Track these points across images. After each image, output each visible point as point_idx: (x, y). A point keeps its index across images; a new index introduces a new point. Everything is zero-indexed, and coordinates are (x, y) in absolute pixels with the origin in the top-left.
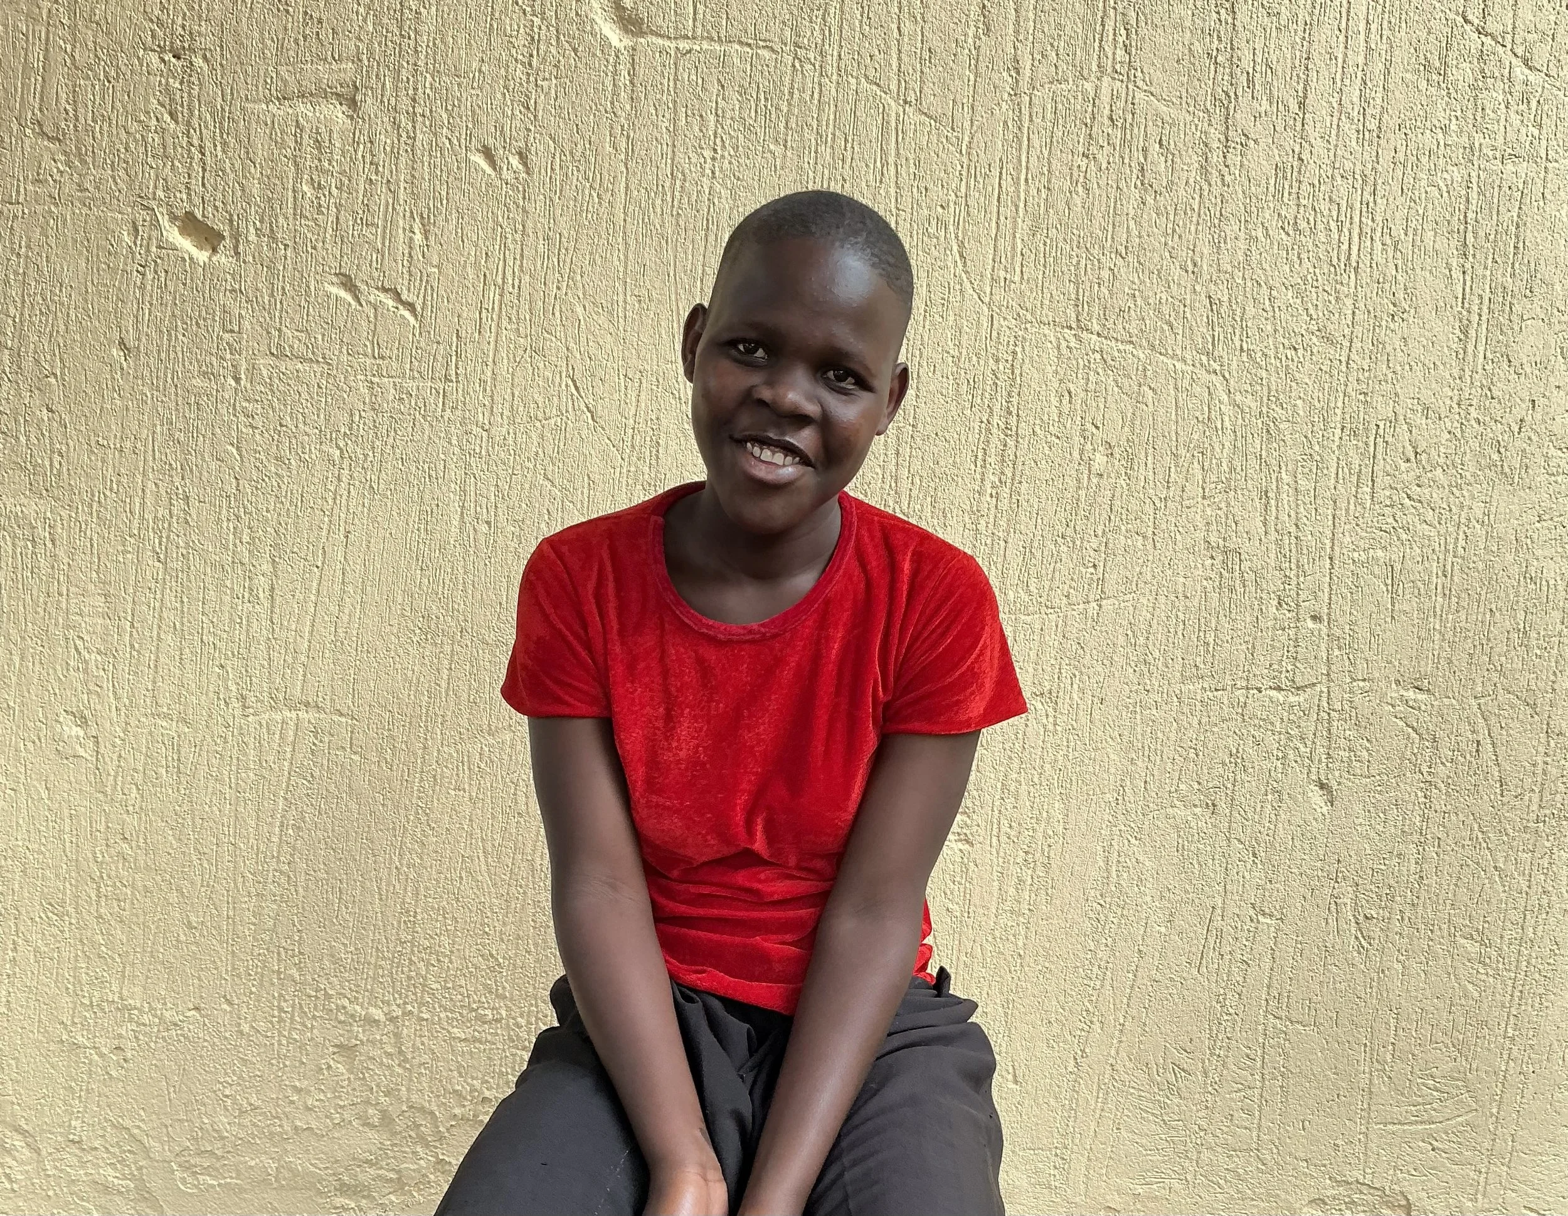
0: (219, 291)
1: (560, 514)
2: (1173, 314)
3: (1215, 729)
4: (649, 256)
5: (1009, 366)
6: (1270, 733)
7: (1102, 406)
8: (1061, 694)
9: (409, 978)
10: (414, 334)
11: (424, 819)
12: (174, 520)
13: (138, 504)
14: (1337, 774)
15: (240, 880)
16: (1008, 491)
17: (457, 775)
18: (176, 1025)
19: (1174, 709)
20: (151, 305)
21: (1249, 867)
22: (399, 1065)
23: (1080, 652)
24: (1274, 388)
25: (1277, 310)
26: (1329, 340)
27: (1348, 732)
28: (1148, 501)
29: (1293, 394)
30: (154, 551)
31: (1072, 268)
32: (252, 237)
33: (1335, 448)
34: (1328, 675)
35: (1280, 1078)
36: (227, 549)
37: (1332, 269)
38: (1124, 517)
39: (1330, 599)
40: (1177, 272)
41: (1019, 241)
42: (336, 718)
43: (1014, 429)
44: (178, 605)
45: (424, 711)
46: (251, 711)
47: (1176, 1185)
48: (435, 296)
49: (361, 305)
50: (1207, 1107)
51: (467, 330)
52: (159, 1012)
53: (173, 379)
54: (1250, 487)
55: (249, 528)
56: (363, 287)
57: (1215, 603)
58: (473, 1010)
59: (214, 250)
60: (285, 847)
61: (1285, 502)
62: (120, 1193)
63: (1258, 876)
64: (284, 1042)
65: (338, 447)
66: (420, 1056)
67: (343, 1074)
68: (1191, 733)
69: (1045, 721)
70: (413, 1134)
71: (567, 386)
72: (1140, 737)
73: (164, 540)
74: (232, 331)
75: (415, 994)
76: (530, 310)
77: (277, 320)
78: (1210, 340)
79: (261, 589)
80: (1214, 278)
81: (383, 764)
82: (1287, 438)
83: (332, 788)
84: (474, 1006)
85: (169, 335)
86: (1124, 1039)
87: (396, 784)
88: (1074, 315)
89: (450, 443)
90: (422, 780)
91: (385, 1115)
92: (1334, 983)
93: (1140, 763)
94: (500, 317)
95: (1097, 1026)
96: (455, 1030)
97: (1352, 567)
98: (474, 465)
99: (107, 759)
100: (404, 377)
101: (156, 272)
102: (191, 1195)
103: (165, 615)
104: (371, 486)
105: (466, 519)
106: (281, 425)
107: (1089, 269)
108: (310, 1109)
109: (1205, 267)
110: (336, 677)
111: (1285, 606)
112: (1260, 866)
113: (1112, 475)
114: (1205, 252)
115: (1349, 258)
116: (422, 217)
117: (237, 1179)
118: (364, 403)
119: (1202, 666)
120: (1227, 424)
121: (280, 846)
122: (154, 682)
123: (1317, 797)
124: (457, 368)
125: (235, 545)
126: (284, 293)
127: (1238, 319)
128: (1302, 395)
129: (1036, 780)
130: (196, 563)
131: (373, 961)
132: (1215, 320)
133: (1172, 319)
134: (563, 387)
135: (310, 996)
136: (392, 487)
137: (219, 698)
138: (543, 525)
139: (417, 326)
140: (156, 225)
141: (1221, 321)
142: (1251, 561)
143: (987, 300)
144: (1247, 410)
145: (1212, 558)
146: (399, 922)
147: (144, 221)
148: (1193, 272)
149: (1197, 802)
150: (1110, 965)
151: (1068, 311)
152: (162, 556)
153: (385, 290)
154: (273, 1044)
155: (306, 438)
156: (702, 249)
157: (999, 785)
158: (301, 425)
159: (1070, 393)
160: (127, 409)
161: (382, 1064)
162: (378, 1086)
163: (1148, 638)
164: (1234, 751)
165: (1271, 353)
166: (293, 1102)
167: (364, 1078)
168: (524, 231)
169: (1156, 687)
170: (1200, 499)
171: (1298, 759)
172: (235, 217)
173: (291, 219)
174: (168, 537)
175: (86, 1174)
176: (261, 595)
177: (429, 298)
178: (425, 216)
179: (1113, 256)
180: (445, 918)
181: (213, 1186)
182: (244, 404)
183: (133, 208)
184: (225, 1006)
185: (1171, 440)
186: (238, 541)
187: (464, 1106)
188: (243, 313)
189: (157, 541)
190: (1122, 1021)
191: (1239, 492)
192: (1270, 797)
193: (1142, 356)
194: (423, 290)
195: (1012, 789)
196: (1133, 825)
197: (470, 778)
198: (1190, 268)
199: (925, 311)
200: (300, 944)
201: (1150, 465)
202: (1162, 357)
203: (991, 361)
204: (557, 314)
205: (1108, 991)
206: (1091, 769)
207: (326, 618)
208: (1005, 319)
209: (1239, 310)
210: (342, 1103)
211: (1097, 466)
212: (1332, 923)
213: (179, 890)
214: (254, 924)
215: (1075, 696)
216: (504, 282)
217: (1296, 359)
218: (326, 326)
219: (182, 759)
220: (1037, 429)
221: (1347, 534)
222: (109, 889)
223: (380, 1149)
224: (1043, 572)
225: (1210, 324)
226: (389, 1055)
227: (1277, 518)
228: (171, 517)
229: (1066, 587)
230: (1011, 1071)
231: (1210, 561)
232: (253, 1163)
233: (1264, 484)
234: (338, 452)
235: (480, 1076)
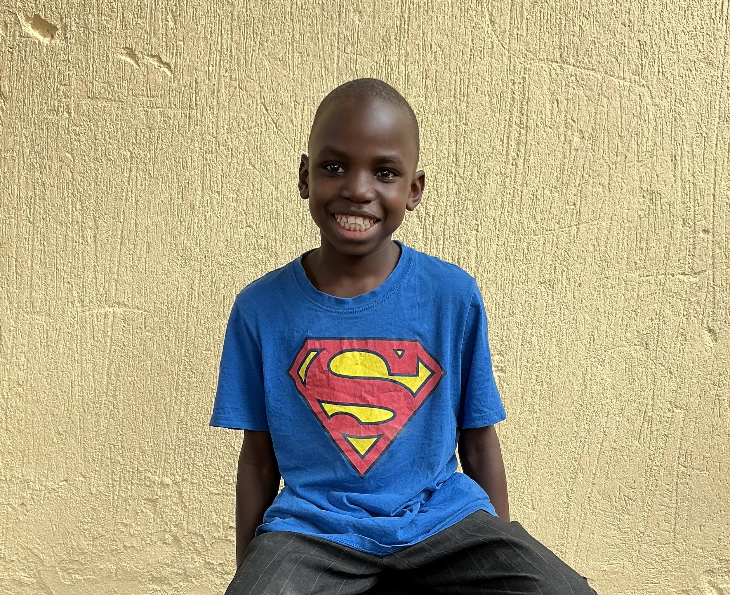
0: (56, 61)
1: (259, 185)
2: (617, 51)
3: (647, 299)
4: (306, 30)
5: (521, 86)
6: (679, 300)
7: (577, 108)
8: (556, 282)
9: (185, 460)
10: (170, 82)
11: (189, 368)
12: (37, 197)
13: (16, 190)
14: (719, 323)
15: (86, 406)
16: (522, 161)
17: (207, 342)
18: (54, 490)
19: (623, 288)
20: (18, 71)
21: (667, 380)
22: (182, 509)
23: (567, 256)
24: (678, 94)
25: (679, 47)
26: (710, 64)
27: (725, 298)
28: (605, 164)
29: (690, 98)
30: (26, 216)
31: (557, 26)
32: (74, 28)
33: (715, 129)
34: (713, 265)
35: (687, 502)
36: (69, 214)
37: (712, 21)
38: (591, 175)
39: (714, 220)
40: (619, 27)
41: (525, 11)
42: (136, 311)
43: (525, 124)
44: (42, 248)
45: (186, 305)
46: (87, 308)
47: (627, 564)
48: (182, 58)
49: (139, 66)
50: (644, 520)
51: (202, 76)
52: (44, 483)
53: (32, 115)
54: (665, 154)
55: (80, 201)
56: (140, 55)
57: (646, 224)
58: (221, 477)
59: (52, 37)
60: (110, 387)
61: (686, 162)
62: (28, 585)
63: (672, 385)
64: (116, 498)
65: (129, 151)
66: (193, 504)
67: (150, 515)
68: (633, 303)
69: (547, 298)
70: (191, 548)
71: (260, 108)
72: (603, 306)
73: (32, 210)
74: (65, 85)
75: (189, 469)
76: (238, 64)
77: (91, 77)
78: (640, 66)
79: (89, 237)
80: (641, 29)
81: (164, 337)
82: (687, 124)
83: (135, 351)
84: (223, 475)
85: (29, 88)
86: (595, 482)
87: (172, 348)
88: (559, 55)
89: (194, 146)
90: (186, 346)
91: (175, 538)
92: (718, 445)
93: (603, 321)
94: (220, 69)
95: (580, 475)
96: (212, 489)
97: (726, 200)
98: (208, 158)
99: (7, 339)
100: (166, 107)
101: (19, 51)
102: (68, 585)
103: (35, 254)
104: (149, 173)
105: (206, 191)
106: (96, 139)
107: (567, 27)
108: (133, 536)
109: (636, 23)
110: (134, 286)
111: (687, 225)
112: (674, 379)
113: (584, 150)
114: (636, 13)
115: (722, 14)
116: (172, 12)
117: (94, 575)
118: (143, 124)
119: (639, 262)
120: (651, 117)
121: (107, 386)
122: (31, 294)
123: (707, 337)
124: (196, 101)
125: (73, 211)
126: (94, 61)
127: (657, 53)
128: (695, 98)
129: (542, 333)
130: (51, 222)
131: (164, 451)
132: (643, 54)
133: (617, 55)
134: (259, 110)
135: (129, 472)
136: (162, 173)
137: (68, 302)
138: (250, 193)
139: (172, 77)
140: (18, 23)
141: (646, 55)
142: (667, 199)
143: (507, 47)
144: (663, 108)
145: (644, 197)
146: (178, 428)
147: (11, 21)
148: (629, 26)
149: (637, 343)
150: (587, 440)
151: (555, 52)
152: (31, 220)
153: (153, 56)
154: (110, 500)
155: (110, 146)
156: (337, 24)
157: (521, 337)
158: (107, 139)
159: (557, 101)
160: (7, 133)
161: (172, 509)
162: (170, 521)
163: (606, 246)
164: (658, 312)
165: (676, 73)
166: (122, 532)
167: (162, 517)
168: (232, 17)
169: (612, 276)
170: (636, 162)
171: (696, 315)
172: (64, 17)
173: (96, 16)
174: (34, 208)
175: (9, 575)
176: (89, 240)
177: (178, 60)
178: (174, 11)
179: (581, 18)
180: (204, 425)
181: (80, 580)
182: (74, 128)
183: (4, 14)
184: (81, 479)
185: (618, 127)
186: (74, 209)
187: (219, 532)
188: (71, 73)
189: (28, 211)
190: (594, 472)
191: (659, 157)
192: (679, 338)
193: (600, 78)
194: (174, 55)
195: (528, 339)
196: (599, 358)
197: (214, 344)
198: (627, 23)
199: (471, 55)
200: (122, 442)
201: (606, 143)
202: (612, 78)
203: (510, 84)
204: (254, 66)
205: (586, 455)
206: (574, 325)
207: (127, 252)
208: (518, 58)
209: (657, 48)
210: (150, 532)
211: (575, 145)
212: (717, 411)
213: (52, 413)
214: (95, 431)
215: (564, 283)
216: (221, 48)
217: (691, 76)
218: (118, 79)
219: (49, 337)
220: (539, 123)
221: (723, 180)
222: (12, 413)
223: (173, 557)
224: (544, 209)
225: (640, 57)
226: (176, 504)
227: (682, 172)
228: (36, 196)
229: (558, 218)
230: (530, 502)
231: (643, 199)
232: (102, 567)
233: (674, 152)
234: (129, 154)
235: (227, 514)
